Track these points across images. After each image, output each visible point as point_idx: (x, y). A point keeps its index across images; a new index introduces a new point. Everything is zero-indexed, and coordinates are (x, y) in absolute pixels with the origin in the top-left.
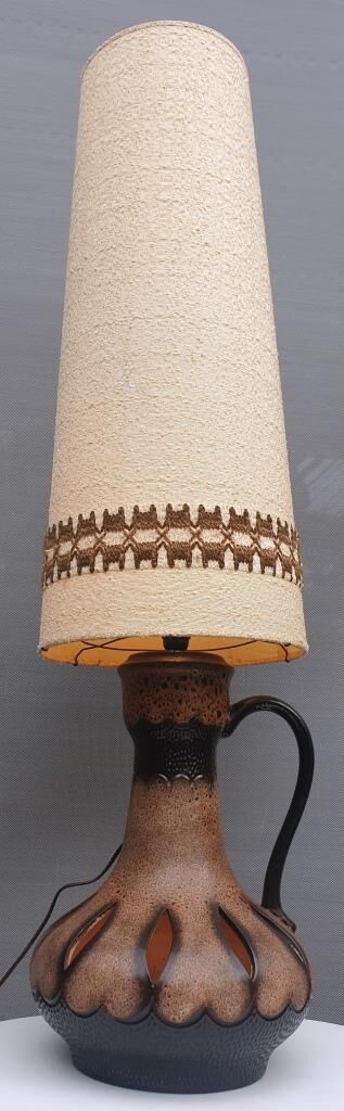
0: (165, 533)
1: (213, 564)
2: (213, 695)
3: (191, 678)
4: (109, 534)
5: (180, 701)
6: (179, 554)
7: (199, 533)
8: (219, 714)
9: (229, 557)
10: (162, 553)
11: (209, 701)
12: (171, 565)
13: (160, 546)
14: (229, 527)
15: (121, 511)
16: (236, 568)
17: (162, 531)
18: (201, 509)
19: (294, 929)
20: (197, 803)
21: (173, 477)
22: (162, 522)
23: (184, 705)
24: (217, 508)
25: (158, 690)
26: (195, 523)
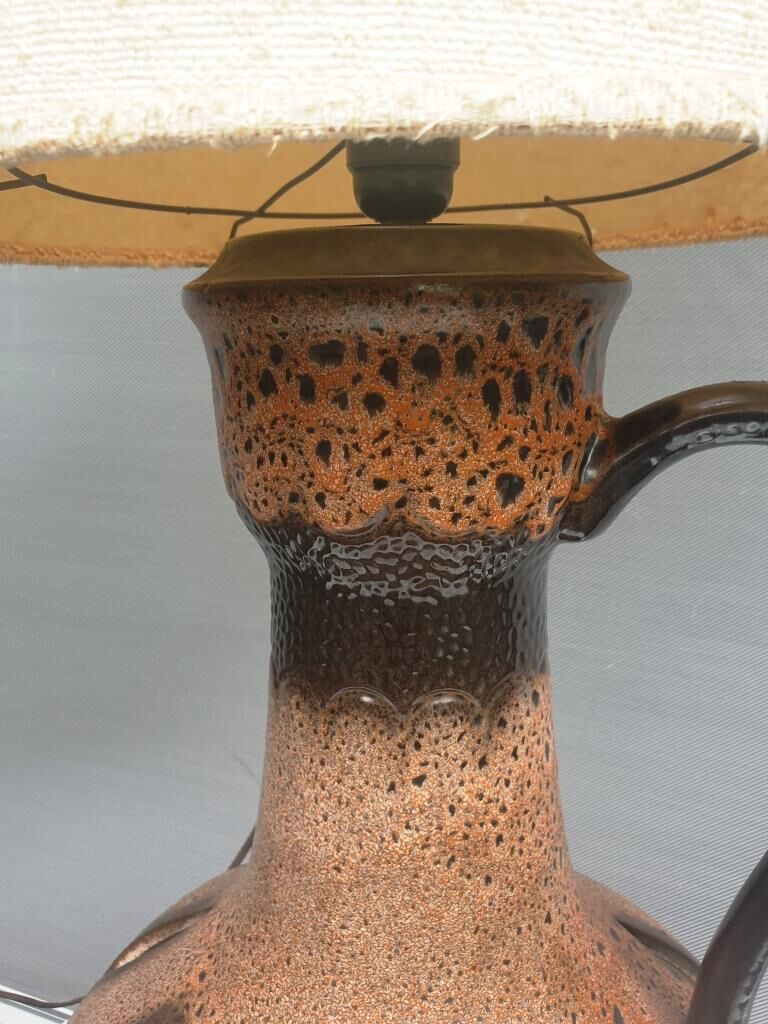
2: (476, 415)
3: (362, 351)
5: (324, 450)
8: (510, 486)
11: (448, 442)
20: (421, 794)
23: (338, 463)
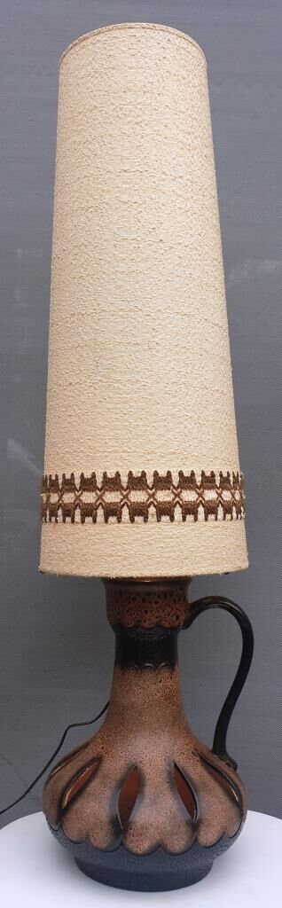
0: (127, 495)
1: (165, 518)
2: (172, 604)
4: (85, 493)
5: (146, 612)
6: (139, 511)
7: (154, 494)
8: (178, 617)
9: (178, 511)
10: (125, 511)
11: (169, 609)
12: (132, 520)
13: (123, 505)
14: (178, 487)
15: (94, 476)
16: (184, 519)
17: (125, 493)
18: (156, 474)
19: (235, 769)
20: (161, 685)
21: (133, 448)
22: (125, 485)
23: (149, 613)
24: (169, 473)
25: (129, 603)
26: (151, 486)
